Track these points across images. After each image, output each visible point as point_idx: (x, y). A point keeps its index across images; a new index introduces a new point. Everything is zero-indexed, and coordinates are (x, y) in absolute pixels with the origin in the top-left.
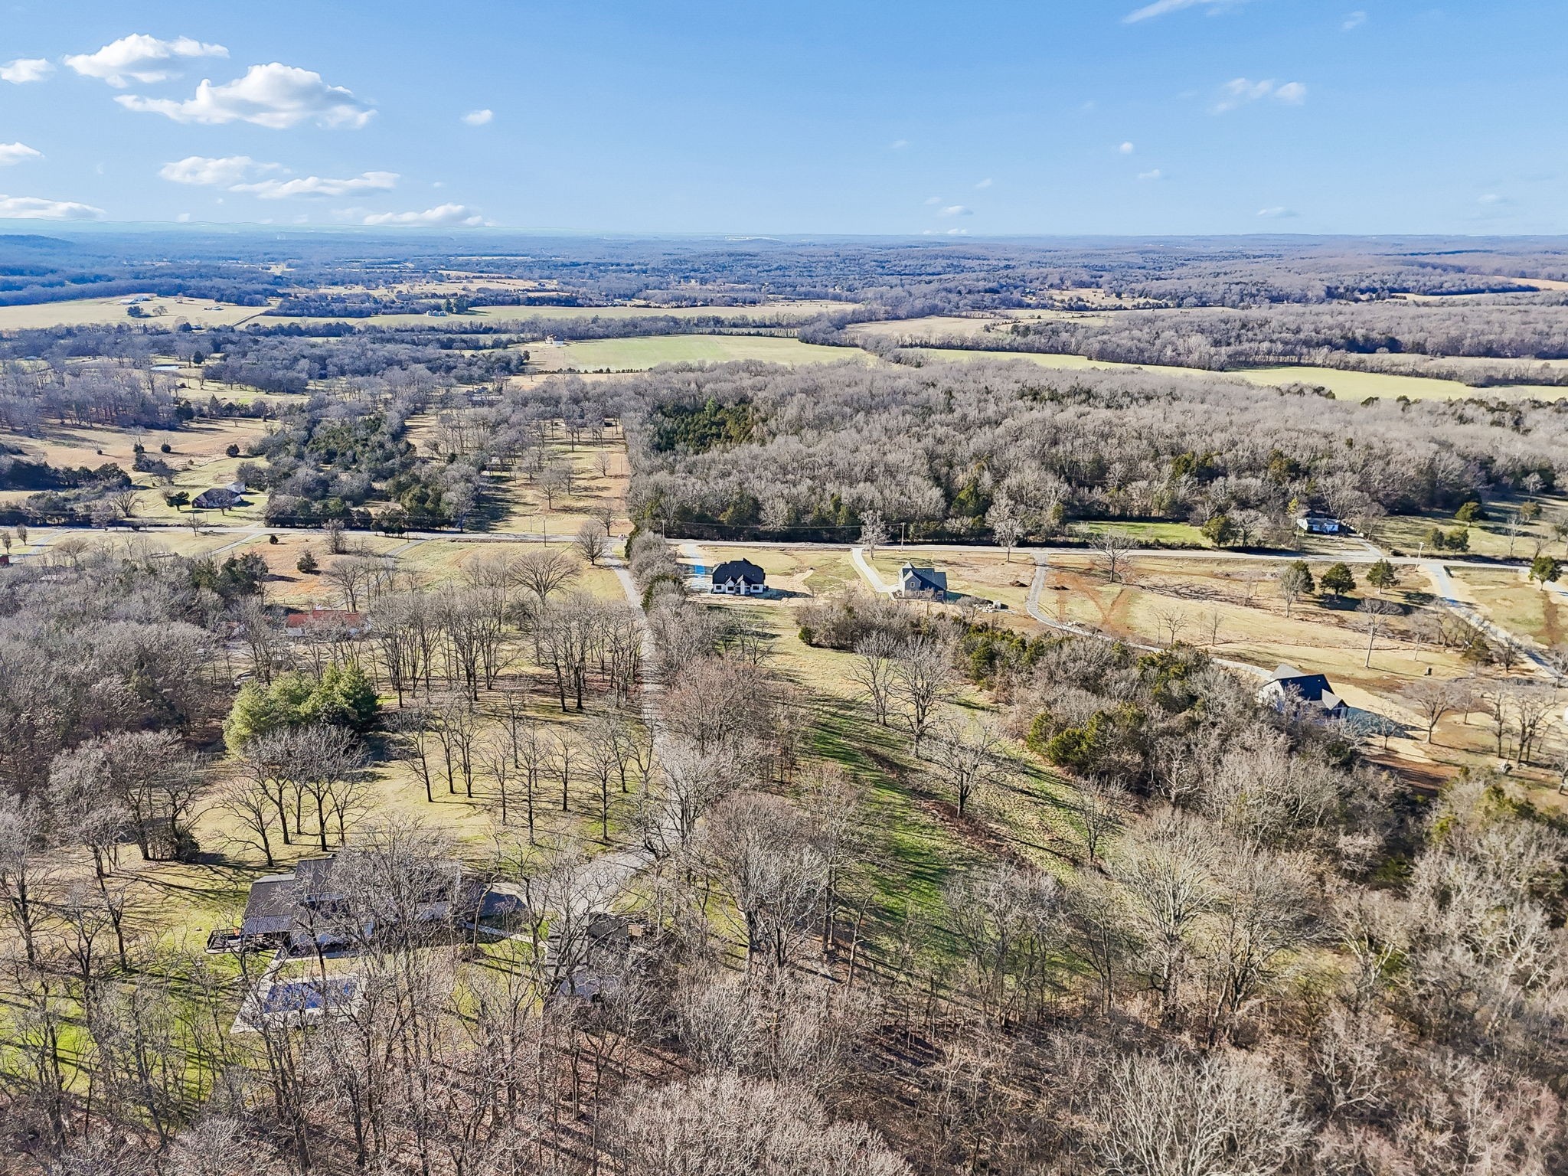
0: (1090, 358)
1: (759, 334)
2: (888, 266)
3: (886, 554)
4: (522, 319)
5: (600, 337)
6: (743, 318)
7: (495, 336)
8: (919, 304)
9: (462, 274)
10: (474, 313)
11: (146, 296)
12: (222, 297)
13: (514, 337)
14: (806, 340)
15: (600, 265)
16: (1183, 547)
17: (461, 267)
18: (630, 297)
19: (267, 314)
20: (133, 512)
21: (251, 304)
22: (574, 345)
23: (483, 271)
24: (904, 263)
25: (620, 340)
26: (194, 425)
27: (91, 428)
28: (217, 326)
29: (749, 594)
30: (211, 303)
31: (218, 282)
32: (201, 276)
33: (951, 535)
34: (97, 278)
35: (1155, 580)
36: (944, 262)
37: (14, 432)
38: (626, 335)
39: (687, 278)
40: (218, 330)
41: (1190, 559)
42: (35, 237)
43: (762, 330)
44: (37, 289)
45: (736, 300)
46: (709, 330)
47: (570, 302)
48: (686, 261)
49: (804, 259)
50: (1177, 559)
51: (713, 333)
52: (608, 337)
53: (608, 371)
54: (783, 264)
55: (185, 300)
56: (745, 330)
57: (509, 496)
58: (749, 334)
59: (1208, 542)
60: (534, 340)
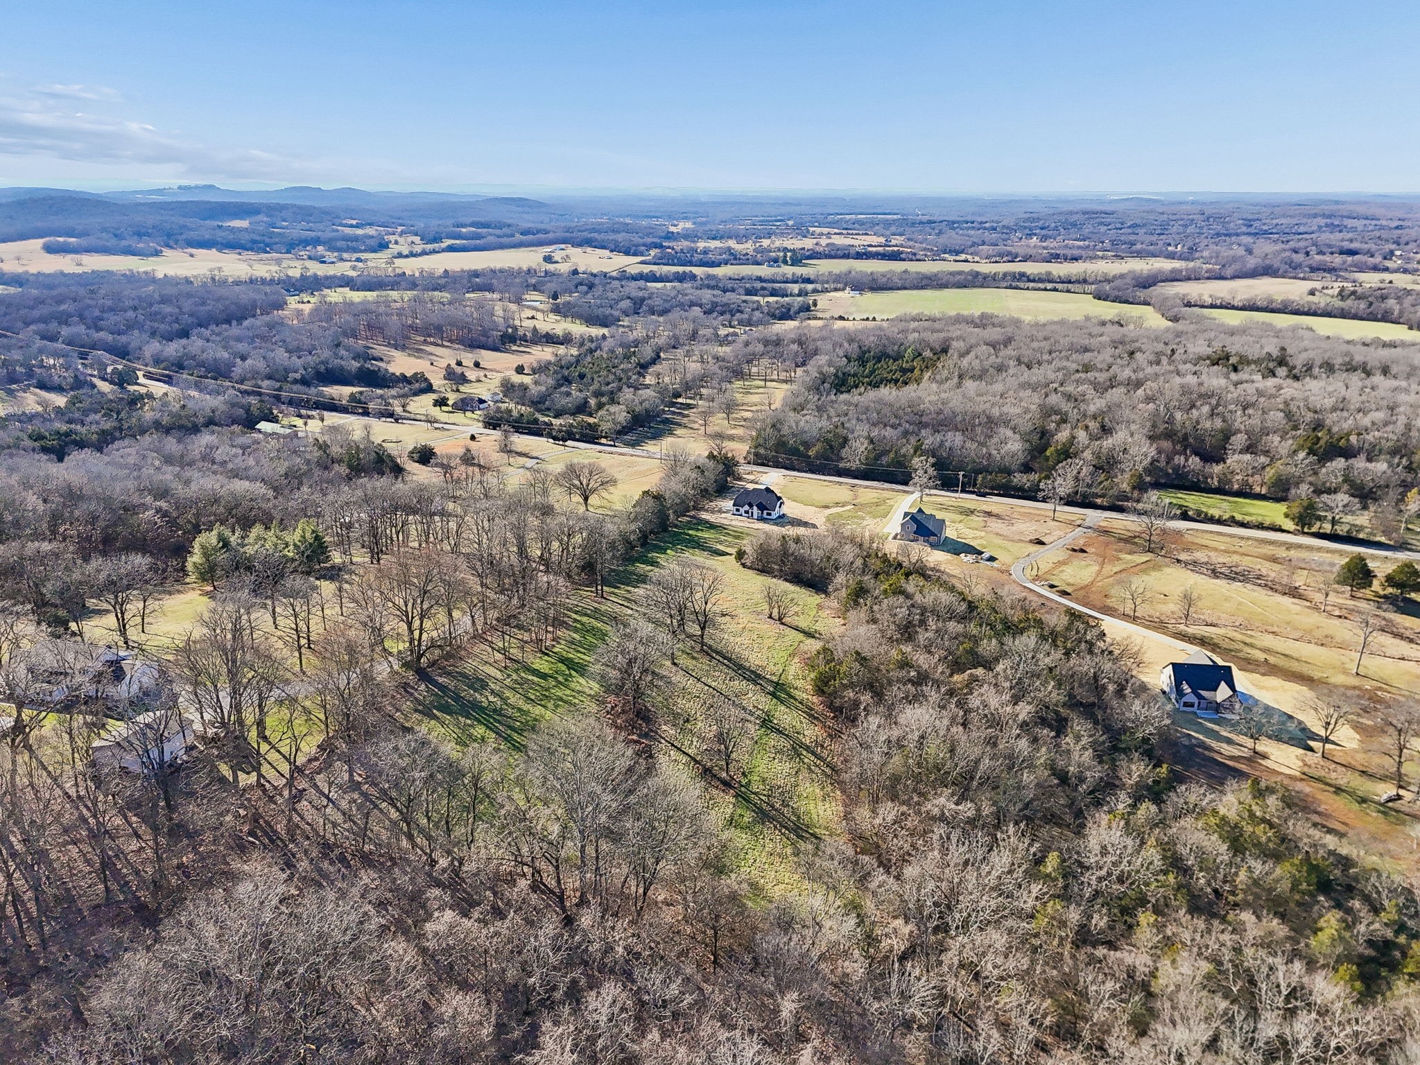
0: (1411, 328)
1: (1055, 290)
2: (1256, 224)
3: (940, 500)
4: (836, 271)
5: (899, 289)
6: (1049, 273)
7: (803, 286)
8: (1252, 262)
9: (825, 230)
10: (805, 265)
11: (563, 246)
12: (617, 249)
13: (819, 287)
14: (1098, 297)
15: (954, 222)
16: (1260, 527)
17: (831, 225)
18: (957, 253)
19: (642, 263)
20: (408, 408)
21: (635, 254)
22: (869, 296)
23: (847, 228)
24: (1275, 222)
25: (915, 292)
26: (514, 348)
27: (443, 346)
28: (595, 271)
29: (761, 519)
30: (606, 253)
31: (620, 237)
32: (613, 231)
33: (1021, 489)
34: (539, 231)
35: (1200, 556)
36: (1322, 222)
37: (389, 345)
38: (922, 288)
39: (1030, 236)
40: (595, 276)
41: (1256, 540)
42: (520, 199)
43: (1059, 286)
44: (491, 239)
45: (1057, 256)
46: (1005, 284)
47: (895, 257)
48: (1039, 219)
49: (1165, 217)
50: (1242, 538)
51: (1011, 287)
52: (905, 288)
53: (874, 319)
54: (1138, 222)
55: (589, 250)
56: (1041, 285)
57: (685, 420)
58: (1046, 289)
59: (1289, 525)
60: (836, 290)
